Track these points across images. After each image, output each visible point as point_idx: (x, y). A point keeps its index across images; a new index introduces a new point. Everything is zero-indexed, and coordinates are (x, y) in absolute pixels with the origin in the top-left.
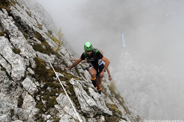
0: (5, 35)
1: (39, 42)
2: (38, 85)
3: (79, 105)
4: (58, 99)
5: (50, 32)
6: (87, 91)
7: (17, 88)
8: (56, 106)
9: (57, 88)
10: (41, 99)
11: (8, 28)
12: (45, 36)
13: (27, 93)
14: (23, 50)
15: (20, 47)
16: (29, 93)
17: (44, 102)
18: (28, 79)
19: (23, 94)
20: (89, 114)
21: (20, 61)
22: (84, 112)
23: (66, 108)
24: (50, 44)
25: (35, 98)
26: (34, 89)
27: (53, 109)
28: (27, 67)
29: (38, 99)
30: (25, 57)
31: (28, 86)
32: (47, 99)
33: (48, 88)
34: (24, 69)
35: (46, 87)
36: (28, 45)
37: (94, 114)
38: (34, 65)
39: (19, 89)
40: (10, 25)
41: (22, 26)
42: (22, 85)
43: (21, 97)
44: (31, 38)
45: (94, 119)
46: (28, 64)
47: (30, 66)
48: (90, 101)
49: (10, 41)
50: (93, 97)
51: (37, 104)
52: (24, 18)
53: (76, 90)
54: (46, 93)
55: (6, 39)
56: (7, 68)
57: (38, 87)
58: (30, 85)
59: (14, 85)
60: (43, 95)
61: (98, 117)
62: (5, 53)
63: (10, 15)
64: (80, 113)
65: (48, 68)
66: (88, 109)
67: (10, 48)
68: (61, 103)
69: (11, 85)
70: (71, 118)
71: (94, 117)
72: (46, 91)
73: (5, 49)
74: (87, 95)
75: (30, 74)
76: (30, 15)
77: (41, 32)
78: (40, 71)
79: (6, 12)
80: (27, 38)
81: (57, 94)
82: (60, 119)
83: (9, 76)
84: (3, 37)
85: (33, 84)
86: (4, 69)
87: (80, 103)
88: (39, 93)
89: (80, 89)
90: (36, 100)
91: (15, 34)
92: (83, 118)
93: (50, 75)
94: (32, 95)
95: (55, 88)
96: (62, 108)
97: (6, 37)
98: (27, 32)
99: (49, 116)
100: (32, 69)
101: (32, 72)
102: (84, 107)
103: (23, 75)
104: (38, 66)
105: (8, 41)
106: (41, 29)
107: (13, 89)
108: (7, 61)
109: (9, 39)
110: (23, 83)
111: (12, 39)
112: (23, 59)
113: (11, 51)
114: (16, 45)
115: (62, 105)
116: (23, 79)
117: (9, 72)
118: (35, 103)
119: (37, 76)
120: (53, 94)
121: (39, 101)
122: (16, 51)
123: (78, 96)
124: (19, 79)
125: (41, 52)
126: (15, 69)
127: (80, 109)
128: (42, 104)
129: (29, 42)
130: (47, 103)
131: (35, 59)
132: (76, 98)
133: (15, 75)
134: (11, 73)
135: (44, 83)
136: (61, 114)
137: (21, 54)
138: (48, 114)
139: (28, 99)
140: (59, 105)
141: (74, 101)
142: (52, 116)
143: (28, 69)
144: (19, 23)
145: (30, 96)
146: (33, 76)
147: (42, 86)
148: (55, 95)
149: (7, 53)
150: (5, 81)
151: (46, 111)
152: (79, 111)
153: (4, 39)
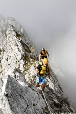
1: (27, 49)
4: (31, 67)
5: (31, 46)
12: (29, 47)
17: (26, 68)
24: (30, 50)
25: (23, 66)
33: (28, 64)
36: (24, 49)
38: (24, 56)
41: (22, 43)
43: (19, 65)
44: (25, 47)
47: (23, 56)
52: (24, 41)
63: (19, 39)
76: (25, 40)
77: (28, 46)
79: (18, 39)
80: (23, 47)
82: (30, 74)
83: (17, 58)
86: (15, 56)
98: (24, 45)
99: (27, 72)
104: (25, 56)
106: (28, 45)
110: (20, 61)
116: (21, 60)
120: (29, 66)
129: (24, 48)
130: (27, 68)
131: (25, 54)
139: (21, 66)
143: (23, 57)
144: (22, 42)
146: (24, 59)
150: (15, 60)
153: (16, 47)
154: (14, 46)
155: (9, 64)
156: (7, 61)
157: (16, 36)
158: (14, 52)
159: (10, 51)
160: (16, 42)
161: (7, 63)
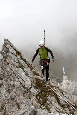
0: (21, 67)
2: (38, 91)
3: (59, 101)
6: (62, 93)
7: (27, 93)
8: (48, 102)
9: (47, 93)
10: (39, 98)
11: (22, 64)
13: (33, 95)
14: (29, 74)
15: (28, 72)
16: (34, 95)
18: (33, 88)
19: (31, 96)
20: (65, 106)
21: (29, 79)
22: (62, 105)
23: (53, 103)
25: (37, 98)
26: (36, 93)
27: (46, 103)
28: (32, 82)
29: (38, 98)
30: (31, 78)
31: (33, 92)
32: (43, 98)
33: (43, 92)
34: (31, 83)
35: (41, 92)
37: (67, 106)
39: (29, 93)
40: (23, 63)
42: (30, 92)
45: (67, 108)
46: (32, 81)
47: (33, 82)
48: (65, 99)
49: (24, 70)
50: (65, 97)
51: (38, 101)
53: (57, 93)
54: (42, 95)
55: (22, 69)
56: (23, 83)
57: (38, 92)
58: (34, 91)
59: (26, 92)
60: (40, 96)
61: (69, 107)
62: (22, 76)
64: (60, 105)
65: (41, 82)
66: (64, 103)
67: (24, 74)
68: (50, 100)
69: (25, 91)
70: (56, 108)
71: (67, 107)
72: (42, 94)
73: (22, 74)
74: (63, 96)
75: (33, 86)
78: (38, 84)
81: (47, 96)
84: (20, 68)
85: (35, 91)
86: (21, 84)
87: (60, 100)
88: (38, 95)
89: (59, 93)
90: (37, 99)
91: (26, 67)
92: (62, 108)
93: (43, 86)
94: (35, 96)
95: (46, 92)
96: (51, 103)
97: (22, 68)
99: (44, 107)
100: (35, 83)
101: (35, 85)
102: (62, 102)
103: (31, 87)
104: (37, 82)
105: (23, 70)
107: (26, 93)
108: (23, 80)
109: (23, 69)
111: (24, 69)
112: (30, 78)
113: (24, 75)
114: (26, 72)
115: (51, 101)
116: (31, 88)
117: (24, 85)
118: (37, 100)
119: (37, 87)
121: (39, 99)
122: (27, 75)
123: (59, 96)
124: (29, 88)
125: (36, 75)
126: (27, 84)
127: (60, 103)
128: (40, 101)
130: (43, 100)
132: (58, 97)
133: (27, 86)
134: (25, 86)
135: (41, 90)
136: (50, 106)
137: (29, 76)
138: (44, 106)
140: (49, 101)
141: (56, 99)
142: (46, 107)
143: (33, 83)
145: (34, 97)
146: (35, 87)
147: (40, 92)
148: (46, 96)
149: (23, 76)
150: (22, 90)
151: (42, 105)
152: (60, 104)
153: (21, 69)
154: (17, 69)
155: (12, 98)
156: (9, 93)
157: (16, 54)
158: (18, 77)
159: (12, 78)
160: (19, 62)
161: (10, 97)
